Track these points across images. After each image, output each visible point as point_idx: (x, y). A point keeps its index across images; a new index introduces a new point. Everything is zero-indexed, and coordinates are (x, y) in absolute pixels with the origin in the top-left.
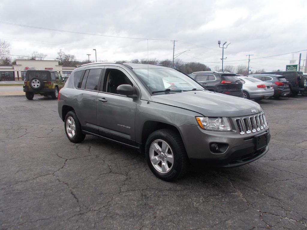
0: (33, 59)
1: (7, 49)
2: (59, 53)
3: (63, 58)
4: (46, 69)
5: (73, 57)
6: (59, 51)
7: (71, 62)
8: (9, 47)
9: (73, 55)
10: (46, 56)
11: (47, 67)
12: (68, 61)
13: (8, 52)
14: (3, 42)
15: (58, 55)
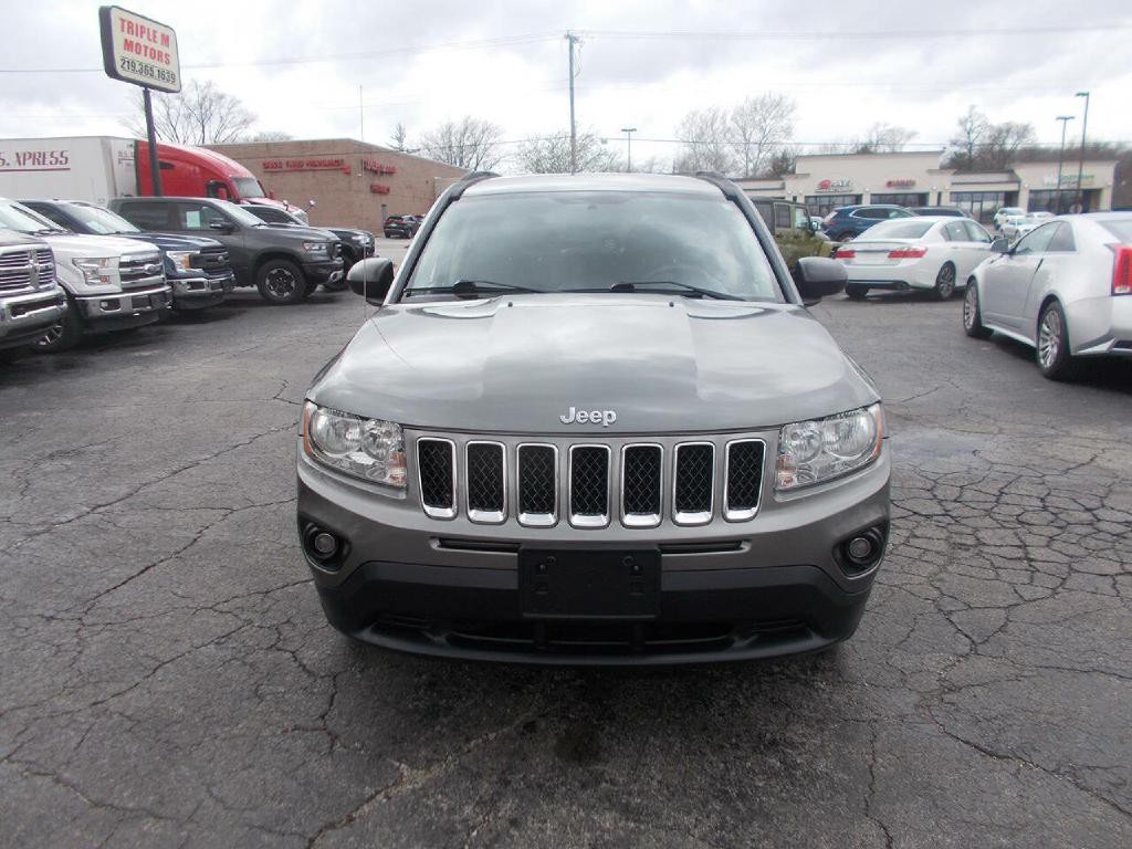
0: (865, 151)
1: (784, 123)
2: (962, 123)
3: (980, 139)
4: (890, 184)
5: (1024, 131)
6: (964, 114)
7: (1012, 151)
8: (792, 116)
9: (1026, 123)
10: (912, 135)
11: (894, 178)
12: (1002, 151)
13: (788, 131)
14: (778, 98)
15: (959, 129)
